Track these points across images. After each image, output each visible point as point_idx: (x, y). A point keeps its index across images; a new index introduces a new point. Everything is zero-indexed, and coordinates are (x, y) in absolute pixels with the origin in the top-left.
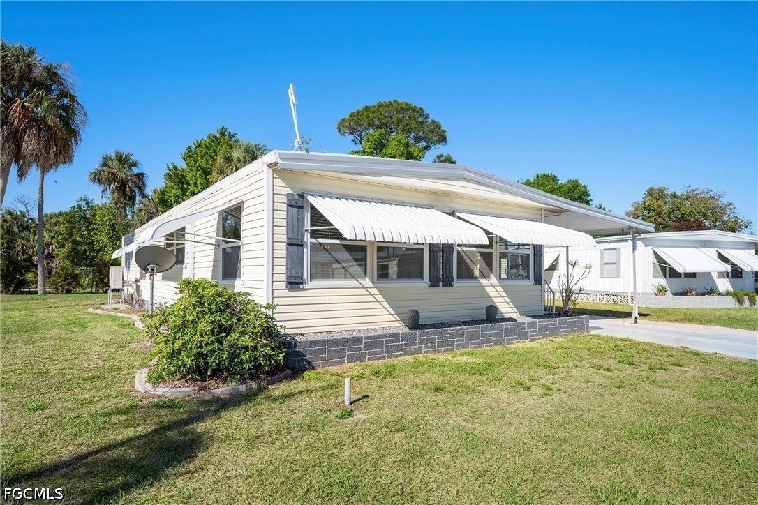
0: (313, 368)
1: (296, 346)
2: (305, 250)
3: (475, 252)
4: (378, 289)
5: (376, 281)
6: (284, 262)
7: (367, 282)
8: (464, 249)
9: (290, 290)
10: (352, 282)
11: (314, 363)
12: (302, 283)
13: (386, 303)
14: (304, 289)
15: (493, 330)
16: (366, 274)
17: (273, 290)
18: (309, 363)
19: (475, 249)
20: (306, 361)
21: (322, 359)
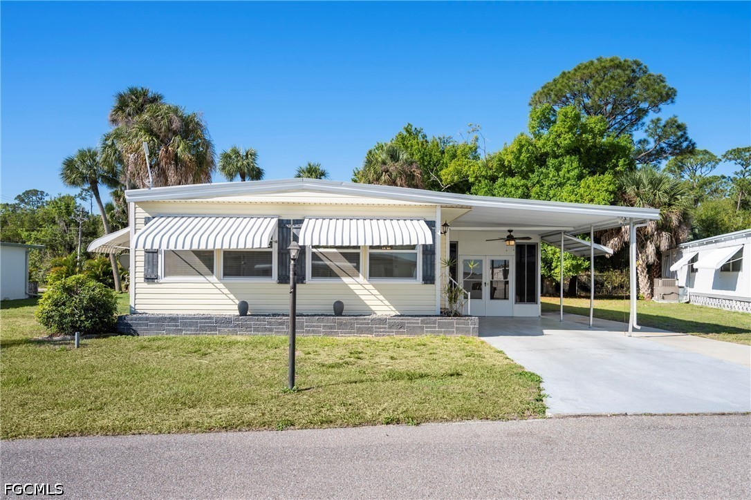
0: (138, 335)
1: (125, 319)
2: (160, 256)
3: (335, 253)
4: (224, 284)
5: (222, 278)
6: (143, 264)
7: (213, 279)
8: (321, 250)
9: (148, 283)
10: (201, 279)
11: (138, 332)
12: (157, 279)
13: (232, 295)
14: (158, 283)
15: (322, 322)
16: (213, 273)
17: (135, 283)
18: (135, 331)
19: (335, 250)
20: (133, 330)
21: (144, 330)
